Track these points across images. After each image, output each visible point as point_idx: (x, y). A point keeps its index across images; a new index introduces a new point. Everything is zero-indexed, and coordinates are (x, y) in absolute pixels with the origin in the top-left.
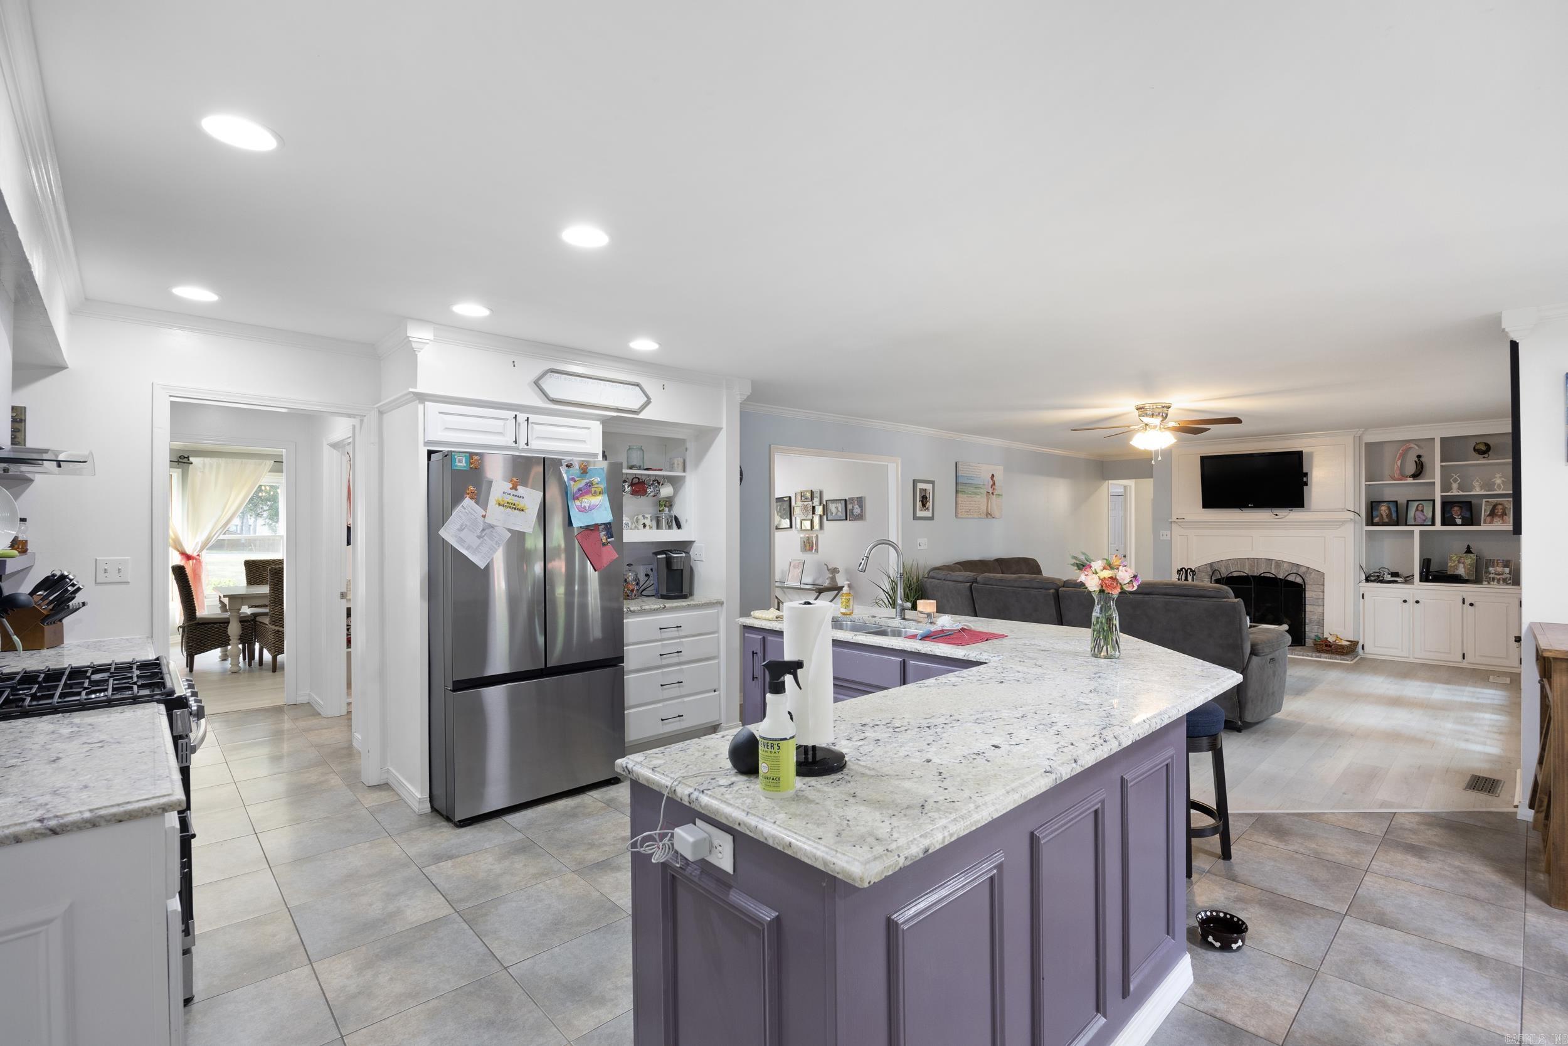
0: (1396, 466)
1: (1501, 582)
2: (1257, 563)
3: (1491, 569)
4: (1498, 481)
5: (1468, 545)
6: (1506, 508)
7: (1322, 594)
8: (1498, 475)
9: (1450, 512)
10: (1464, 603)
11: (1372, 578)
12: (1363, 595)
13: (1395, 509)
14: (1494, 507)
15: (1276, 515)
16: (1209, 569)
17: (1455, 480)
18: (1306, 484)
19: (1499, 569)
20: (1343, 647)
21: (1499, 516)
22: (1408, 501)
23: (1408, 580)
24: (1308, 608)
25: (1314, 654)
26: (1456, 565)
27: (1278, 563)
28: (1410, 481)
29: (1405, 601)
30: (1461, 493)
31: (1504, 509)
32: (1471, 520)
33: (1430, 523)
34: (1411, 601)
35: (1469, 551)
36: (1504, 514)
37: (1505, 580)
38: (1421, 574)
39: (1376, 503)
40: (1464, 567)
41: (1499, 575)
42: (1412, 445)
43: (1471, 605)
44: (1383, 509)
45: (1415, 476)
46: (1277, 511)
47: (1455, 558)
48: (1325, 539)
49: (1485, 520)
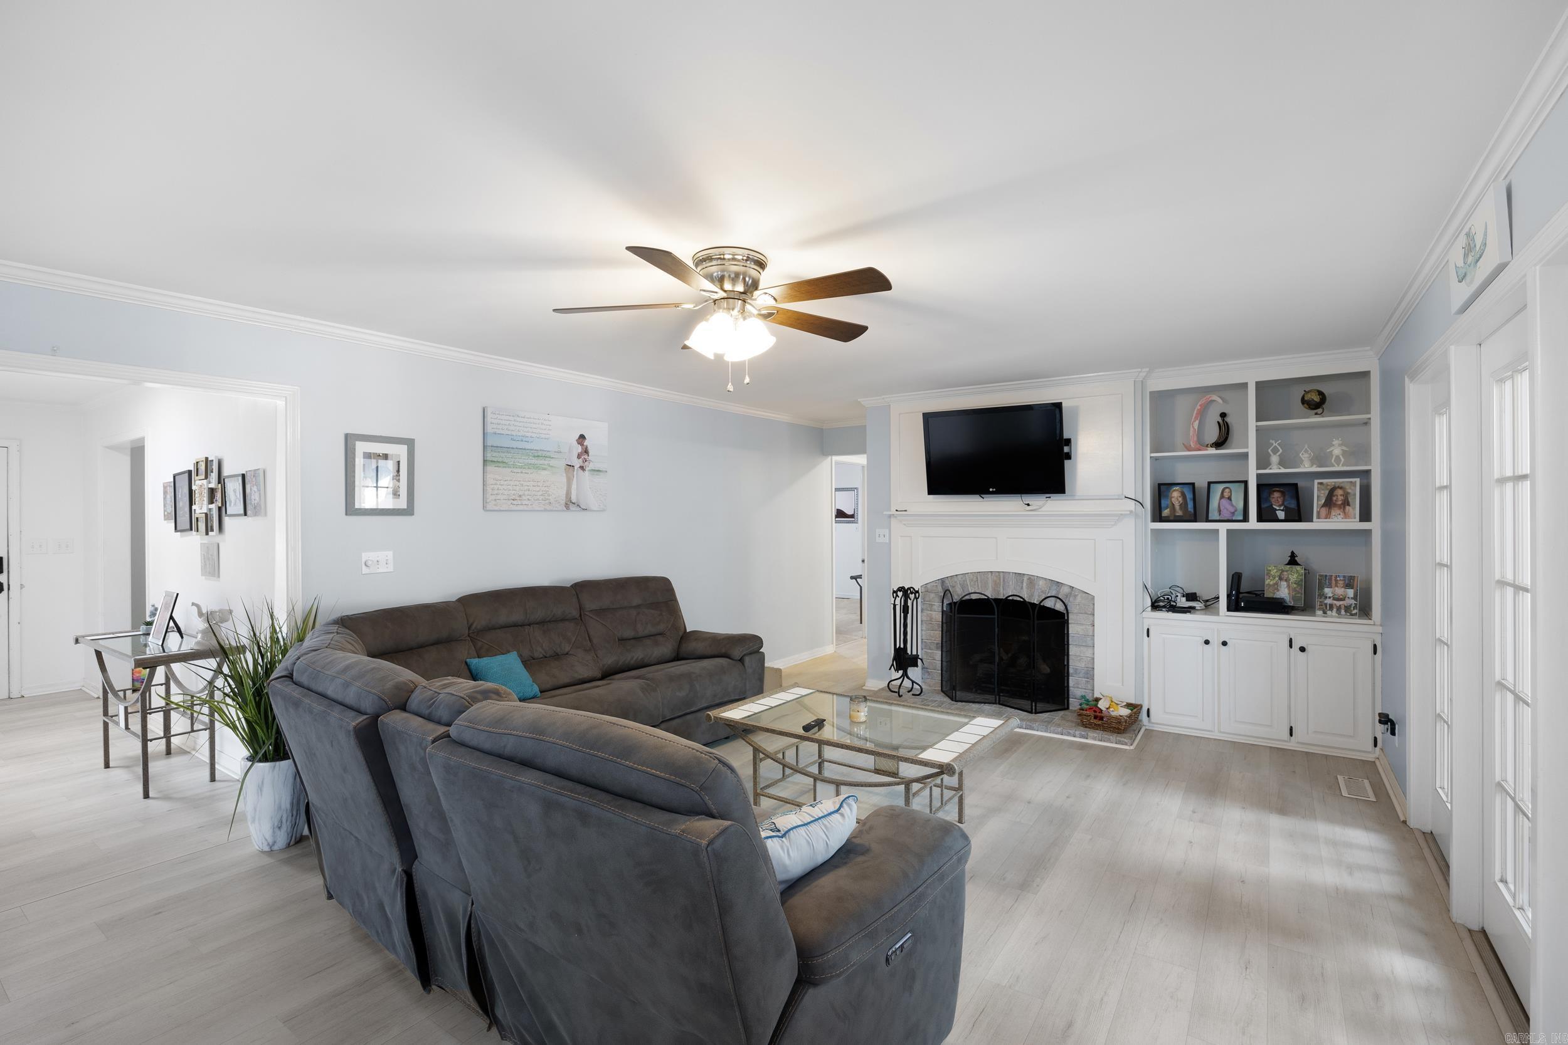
0: (1192, 429)
1: (1343, 612)
2: (1004, 578)
3: (1328, 591)
4: (1337, 451)
5: (1293, 553)
6: (1348, 493)
7: (1090, 628)
8: (1336, 442)
9: (1268, 500)
10: (1291, 646)
11: (1161, 604)
12: (1148, 630)
13: (1192, 496)
14: (1332, 492)
15: (1028, 505)
16: (940, 589)
17: (1275, 451)
18: (1068, 456)
19: (1340, 591)
20: (1119, 720)
21: (1340, 507)
22: (1209, 483)
23: (1210, 604)
24: (1073, 650)
25: (1077, 733)
26: (1276, 584)
27: (1032, 580)
28: (1213, 451)
29: (1207, 642)
30: (1283, 470)
31: (1346, 496)
32: (1298, 514)
33: (1241, 518)
34: (1216, 642)
35: (1293, 561)
36: (1346, 503)
37: (1347, 609)
38: (1229, 596)
39: (1166, 486)
40: (1288, 586)
42: (1215, 397)
43: (1302, 649)
44: (1175, 495)
45: (1218, 444)
46: (1028, 499)
47: (1274, 572)
48: (1095, 543)
49: (1318, 513)
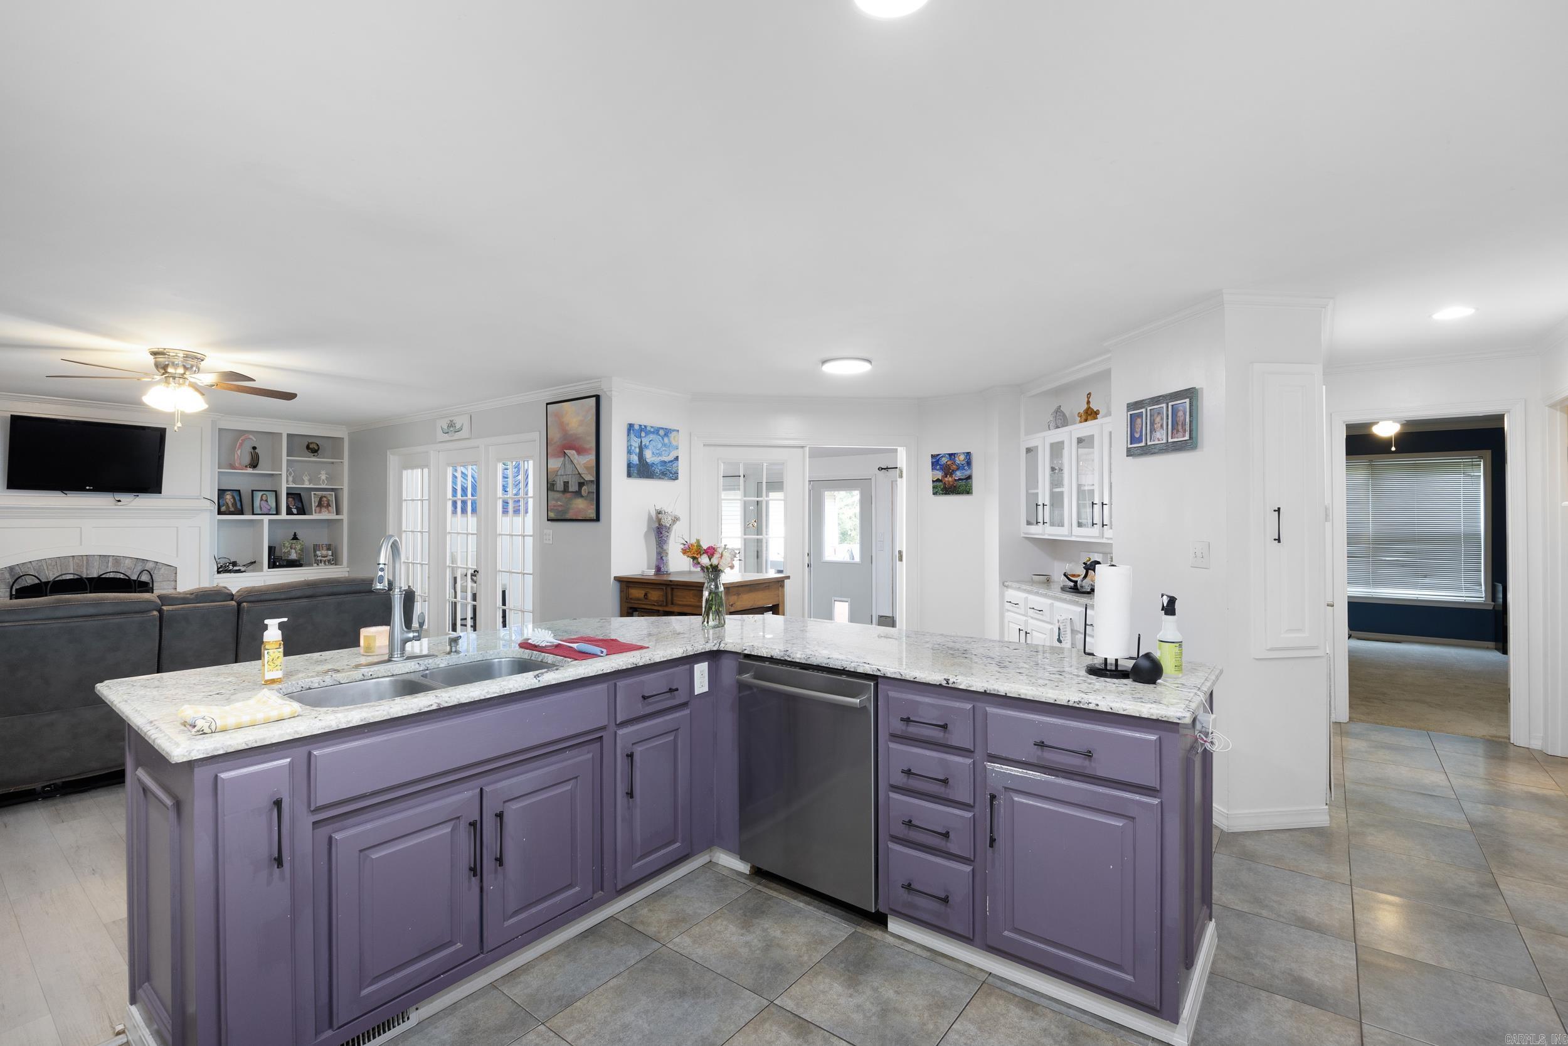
0: (237, 455)
1: (327, 563)
2: (87, 561)
3: (320, 553)
4: (323, 477)
5: (295, 533)
8: (323, 472)
11: (222, 569)
13: (239, 498)
14: (321, 499)
15: (119, 501)
19: (324, 552)
21: (326, 507)
23: (257, 566)
26: (289, 551)
28: (248, 470)
30: (294, 486)
31: (328, 501)
32: (302, 511)
35: (295, 538)
36: (328, 505)
37: (330, 561)
38: (269, 560)
39: (225, 492)
40: (296, 552)
41: (324, 557)
42: (251, 437)
44: (228, 497)
45: (253, 466)
46: (118, 496)
47: (287, 544)
48: (177, 530)
49: (315, 510)
